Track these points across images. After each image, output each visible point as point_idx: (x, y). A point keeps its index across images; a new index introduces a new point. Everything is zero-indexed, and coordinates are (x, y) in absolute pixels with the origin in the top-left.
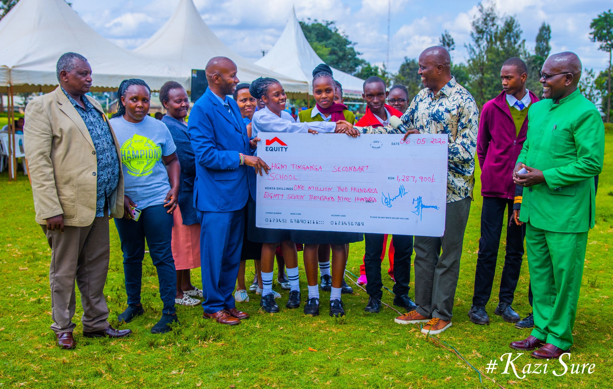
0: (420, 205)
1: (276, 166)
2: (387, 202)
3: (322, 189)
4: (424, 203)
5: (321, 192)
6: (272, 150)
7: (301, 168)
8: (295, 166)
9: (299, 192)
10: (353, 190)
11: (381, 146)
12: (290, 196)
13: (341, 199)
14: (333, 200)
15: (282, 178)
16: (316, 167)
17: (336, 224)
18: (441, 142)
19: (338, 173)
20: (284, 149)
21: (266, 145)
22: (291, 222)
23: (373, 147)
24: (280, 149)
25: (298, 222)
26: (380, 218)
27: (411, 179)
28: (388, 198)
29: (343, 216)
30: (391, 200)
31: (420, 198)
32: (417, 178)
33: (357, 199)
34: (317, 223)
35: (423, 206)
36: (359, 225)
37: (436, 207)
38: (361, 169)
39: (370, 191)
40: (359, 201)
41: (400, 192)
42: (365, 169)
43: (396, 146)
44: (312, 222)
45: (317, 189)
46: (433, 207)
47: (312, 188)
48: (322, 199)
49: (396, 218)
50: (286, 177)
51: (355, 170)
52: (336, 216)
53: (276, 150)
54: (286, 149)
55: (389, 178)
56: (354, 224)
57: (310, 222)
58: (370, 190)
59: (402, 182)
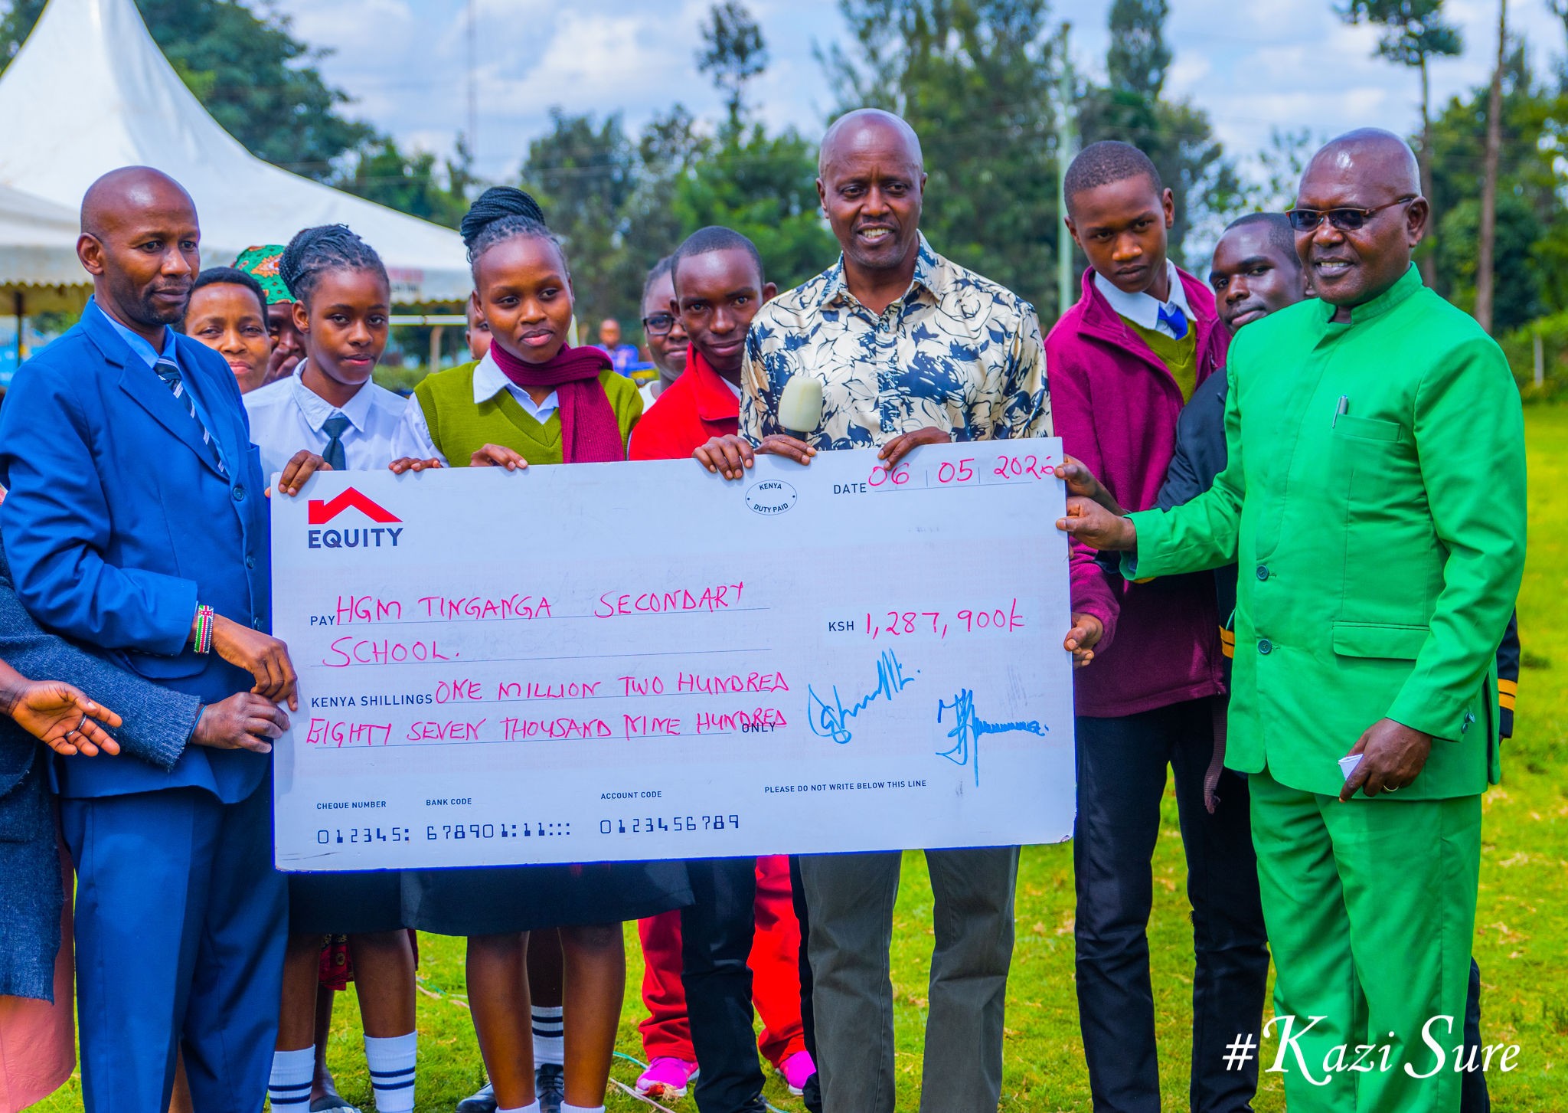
0: (970, 722)
1: (353, 608)
2: (831, 724)
3: (556, 691)
4: (985, 715)
5: (551, 701)
6: (336, 544)
7: (461, 608)
8: (436, 603)
9: (461, 711)
10: (685, 687)
11: (790, 502)
12: (419, 729)
13: (639, 725)
14: (604, 731)
15: (381, 657)
16: (526, 604)
17: (622, 830)
18: (1038, 469)
19: (618, 618)
20: (386, 537)
21: (311, 522)
22: (431, 836)
23: (757, 507)
24: (372, 537)
25: (460, 834)
26: (805, 788)
27: (923, 623)
28: (833, 704)
29: (649, 794)
30: (848, 713)
31: (966, 696)
32: (948, 617)
33: (705, 721)
34: (542, 833)
35: (981, 728)
36: (719, 824)
37: (1034, 727)
38: (715, 598)
39: (756, 683)
40: (714, 728)
41: (882, 679)
42: (730, 596)
43: (855, 497)
44: (520, 831)
45: (533, 691)
46: (1021, 726)
47: (514, 690)
48: (557, 730)
49: (875, 785)
50: (399, 653)
51: (689, 603)
52: (620, 796)
53: (352, 540)
54: (394, 536)
55: (831, 627)
56: (701, 824)
57: (510, 831)
58: (757, 682)
59: (886, 639)
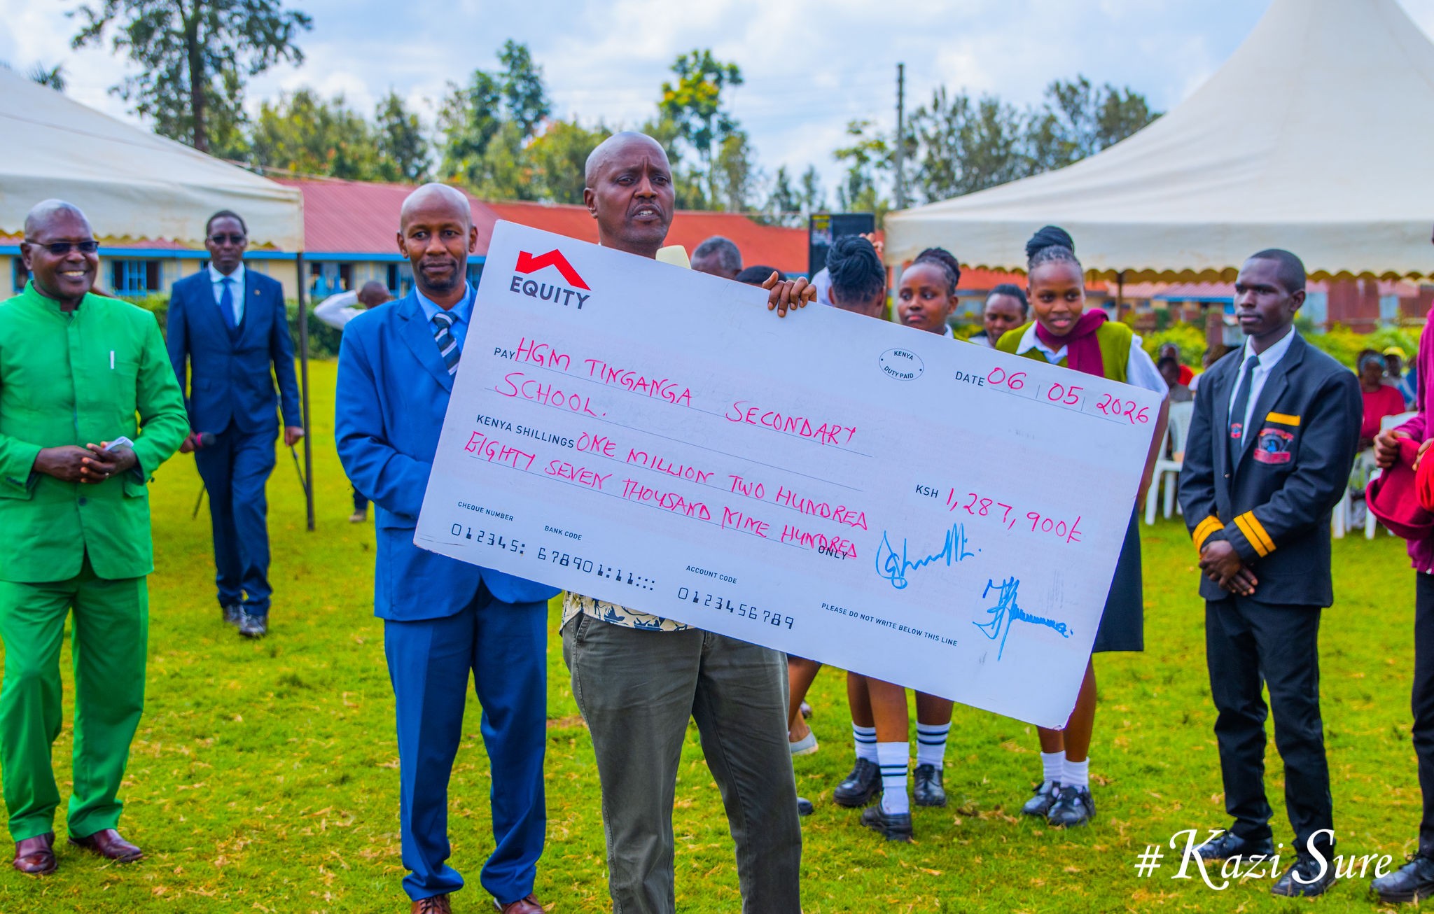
0: (1009, 606)
1: (532, 351)
2: (893, 570)
3: (675, 469)
4: (1025, 601)
5: (669, 477)
6: (533, 293)
7: (619, 377)
8: (599, 367)
9: (593, 461)
10: (782, 500)
11: (916, 373)
12: (557, 466)
13: (735, 519)
14: (705, 514)
15: (543, 398)
16: (672, 389)
17: (696, 600)
18: (1134, 414)
19: (743, 424)
20: (574, 300)
21: (518, 269)
22: (542, 556)
23: (887, 369)
24: (563, 296)
25: (565, 562)
26: (856, 615)
27: (996, 511)
28: (900, 552)
29: (726, 578)
30: (909, 566)
31: (1013, 583)
32: (1019, 513)
33: (790, 533)
34: (630, 582)
35: (1017, 614)
36: (776, 621)
37: (1061, 628)
38: (827, 433)
39: (841, 514)
40: (796, 542)
41: (948, 546)
42: (842, 436)
43: (972, 387)
44: (614, 574)
45: (657, 464)
46: (1050, 623)
47: (641, 458)
48: (667, 502)
49: (914, 631)
50: (558, 398)
51: (806, 431)
52: (702, 572)
53: (546, 294)
54: (582, 300)
55: (918, 489)
56: (761, 616)
57: (605, 572)
58: (843, 514)
59: (960, 515)
